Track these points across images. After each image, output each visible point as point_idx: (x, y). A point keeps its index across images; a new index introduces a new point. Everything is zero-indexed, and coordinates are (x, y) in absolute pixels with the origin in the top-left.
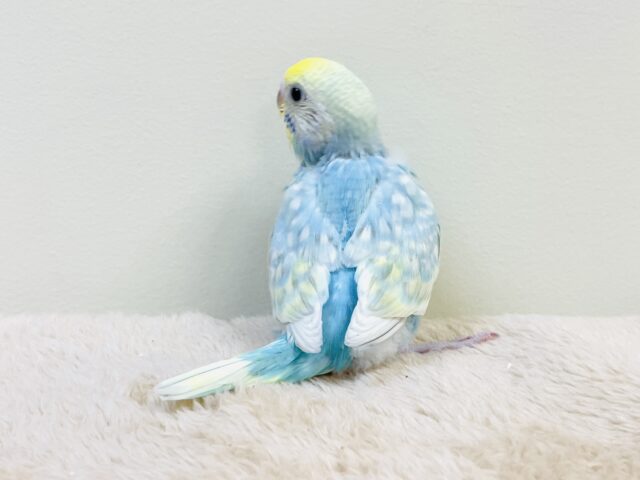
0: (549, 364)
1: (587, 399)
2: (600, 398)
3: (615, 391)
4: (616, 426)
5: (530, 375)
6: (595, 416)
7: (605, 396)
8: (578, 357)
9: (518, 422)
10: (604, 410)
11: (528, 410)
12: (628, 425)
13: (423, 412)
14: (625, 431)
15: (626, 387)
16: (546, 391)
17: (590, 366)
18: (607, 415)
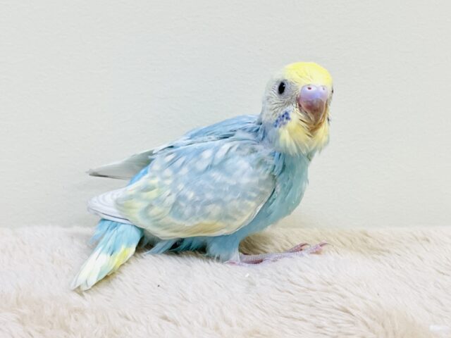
0: (278, 275)
1: (301, 306)
2: (311, 305)
3: (323, 300)
4: (320, 330)
5: (262, 284)
6: (305, 321)
7: (314, 304)
8: (301, 270)
9: (243, 327)
10: (312, 315)
11: (253, 315)
12: (327, 329)
13: (165, 318)
14: (325, 334)
15: (332, 296)
16: (271, 299)
17: (308, 278)
18: (313, 320)
